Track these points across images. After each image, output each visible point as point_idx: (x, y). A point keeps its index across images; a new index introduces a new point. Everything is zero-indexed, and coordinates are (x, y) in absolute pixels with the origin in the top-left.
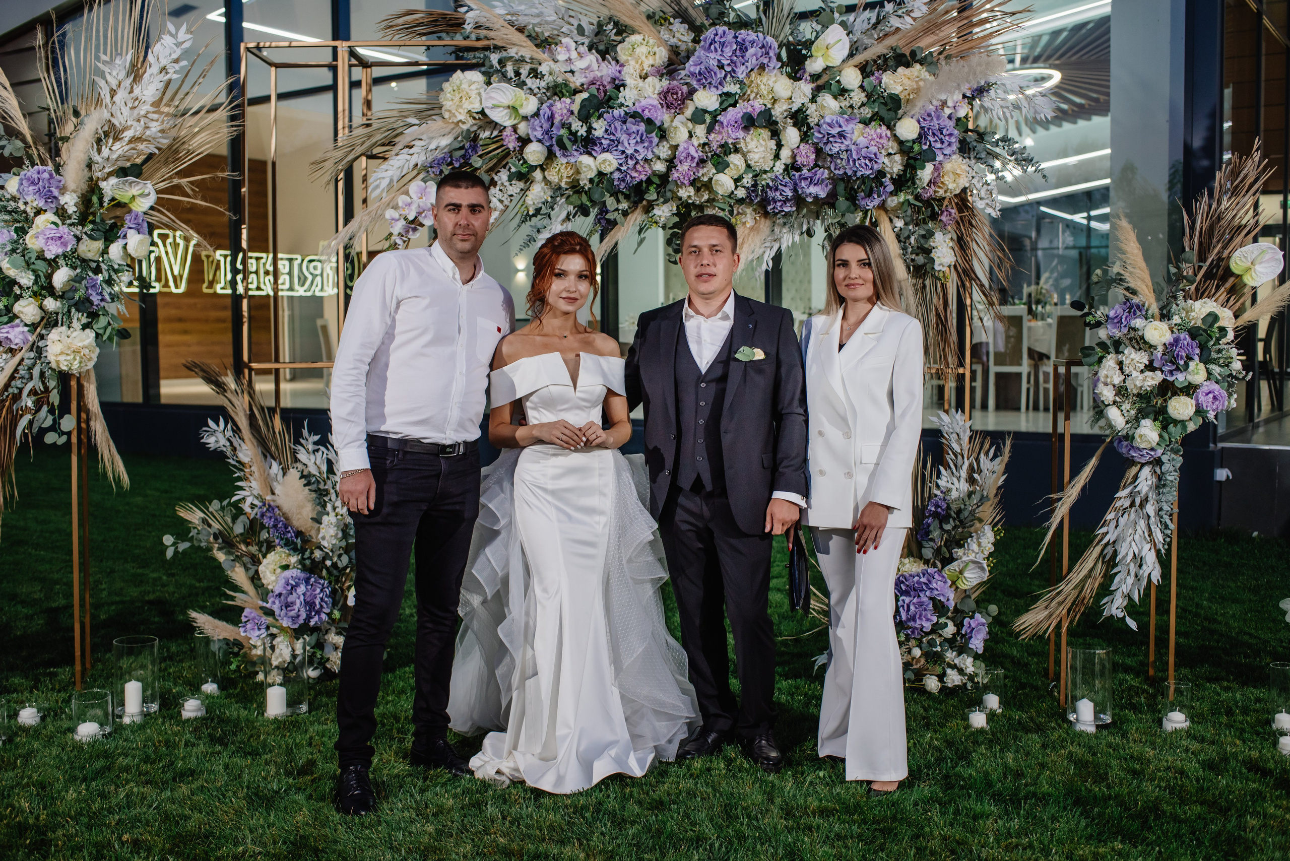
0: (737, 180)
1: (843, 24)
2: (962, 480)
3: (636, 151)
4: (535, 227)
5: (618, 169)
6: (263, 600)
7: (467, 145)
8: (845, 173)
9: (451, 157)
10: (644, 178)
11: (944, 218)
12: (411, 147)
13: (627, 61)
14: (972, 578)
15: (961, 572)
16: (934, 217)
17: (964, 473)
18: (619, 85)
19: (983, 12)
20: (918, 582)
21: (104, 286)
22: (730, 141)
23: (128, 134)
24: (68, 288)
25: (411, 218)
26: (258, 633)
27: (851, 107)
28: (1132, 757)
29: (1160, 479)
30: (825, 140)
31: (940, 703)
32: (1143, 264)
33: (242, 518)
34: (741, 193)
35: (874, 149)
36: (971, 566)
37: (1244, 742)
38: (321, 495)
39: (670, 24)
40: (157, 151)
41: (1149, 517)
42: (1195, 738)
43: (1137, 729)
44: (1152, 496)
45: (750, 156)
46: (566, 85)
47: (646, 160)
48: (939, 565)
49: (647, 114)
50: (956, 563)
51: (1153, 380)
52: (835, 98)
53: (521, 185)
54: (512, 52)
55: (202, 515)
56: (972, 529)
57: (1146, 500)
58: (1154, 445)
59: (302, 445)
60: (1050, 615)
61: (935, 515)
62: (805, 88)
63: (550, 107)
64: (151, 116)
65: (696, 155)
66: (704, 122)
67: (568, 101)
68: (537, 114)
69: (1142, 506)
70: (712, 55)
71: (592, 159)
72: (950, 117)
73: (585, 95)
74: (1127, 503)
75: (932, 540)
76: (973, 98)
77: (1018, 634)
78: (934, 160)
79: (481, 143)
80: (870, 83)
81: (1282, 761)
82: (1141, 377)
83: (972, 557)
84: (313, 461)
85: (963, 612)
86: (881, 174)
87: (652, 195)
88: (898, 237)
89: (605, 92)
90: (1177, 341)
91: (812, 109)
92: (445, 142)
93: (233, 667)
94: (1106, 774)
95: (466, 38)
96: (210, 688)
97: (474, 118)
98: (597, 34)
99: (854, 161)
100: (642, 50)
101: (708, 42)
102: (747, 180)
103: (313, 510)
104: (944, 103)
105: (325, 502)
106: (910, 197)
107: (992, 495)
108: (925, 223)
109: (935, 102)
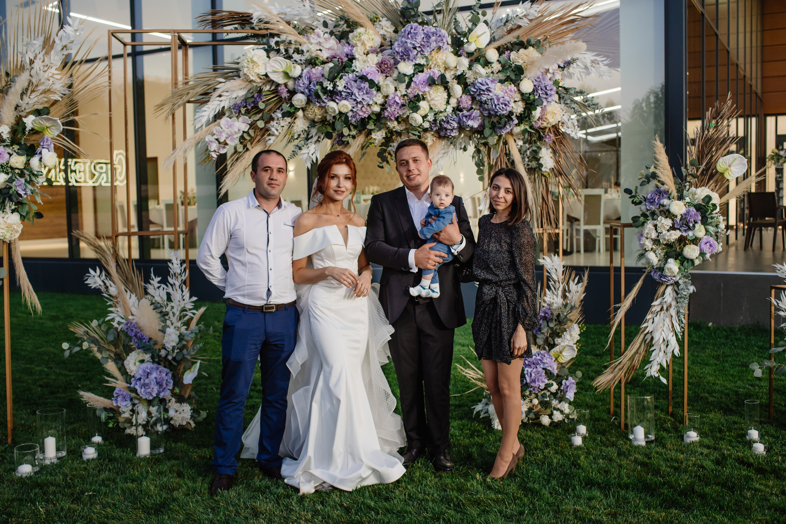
0: (424, 117)
1: (486, 22)
2: (560, 297)
3: (363, 99)
4: (297, 146)
5: (352, 110)
6: (127, 383)
7: (256, 95)
8: (489, 113)
9: (246, 102)
10: (366, 116)
11: (547, 140)
12: (220, 96)
13: (356, 44)
14: (568, 355)
15: (561, 352)
16: (540, 138)
17: (560, 292)
18: (352, 58)
19: (570, 16)
20: (535, 359)
21: (27, 185)
22: (420, 93)
23: (41, 88)
24: (4, 186)
25: (222, 140)
26: (125, 403)
27: (492, 72)
28: (671, 459)
29: (677, 294)
30: (478, 93)
31: (551, 431)
32: (669, 167)
33: (112, 331)
34: (426, 125)
35: (507, 98)
36: (567, 348)
37: (733, 447)
38: (164, 315)
39: (380, 21)
40: (60, 99)
41: (672, 316)
42: (705, 447)
43: (671, 442)
44: (674, 303)
45: (432, 103)
46: (317, 58)
47: (368, 105)
48: (547, 348)
49: (369, 77)
50: (558, 347)
51: (675, 235)
52: (484, 67)
53: (289, 120)
54: (283, 37)
55: (87, 329)
56: (565, 326)
57: (670, 306)
58: (676, 273)
59: (150, 283)
60: (615, 377)
61: (544, 318)
62: (465, 61)
63: (308, 72)
64: (55, 76)
65: (399, 102)
66: (405, 82)
67: (320, 68)
68: (300, 76)
69: (667, 310)
70: (409, 41)
71: (335, 104)
72: (550, 79)
73: (331, 65)
74: (658, 309)
75: (543, 333)
76: (564, 67)
77: (596, 389)
78: (542, 104)
79: (264, 94)
80: (504, 59)
81: (756, 458)
82: (668, 234)
83: (566, 343)
84: (158, 294)
85: (561, 376)
86: (511, 113)
87: (371, 126)
88: (520, 151)
89: (342, 62)
90: (688, 212)
91: (469, 74)
92: (242, 93)
93: (111, 425)
94: (659, 470)
95: (253, 28)
96: (97, 439)
97: (261, 79)
98: (335, 26)
99: (496, 105)
100: (364, 37)
101: (407, 33)
102: (431, 118)
103: (159, 324)
104: (547, 71)
105: (166, 320)
106: (527, 127)
107: (577, 306)
108: (535, 142)
109: (542, 71)
